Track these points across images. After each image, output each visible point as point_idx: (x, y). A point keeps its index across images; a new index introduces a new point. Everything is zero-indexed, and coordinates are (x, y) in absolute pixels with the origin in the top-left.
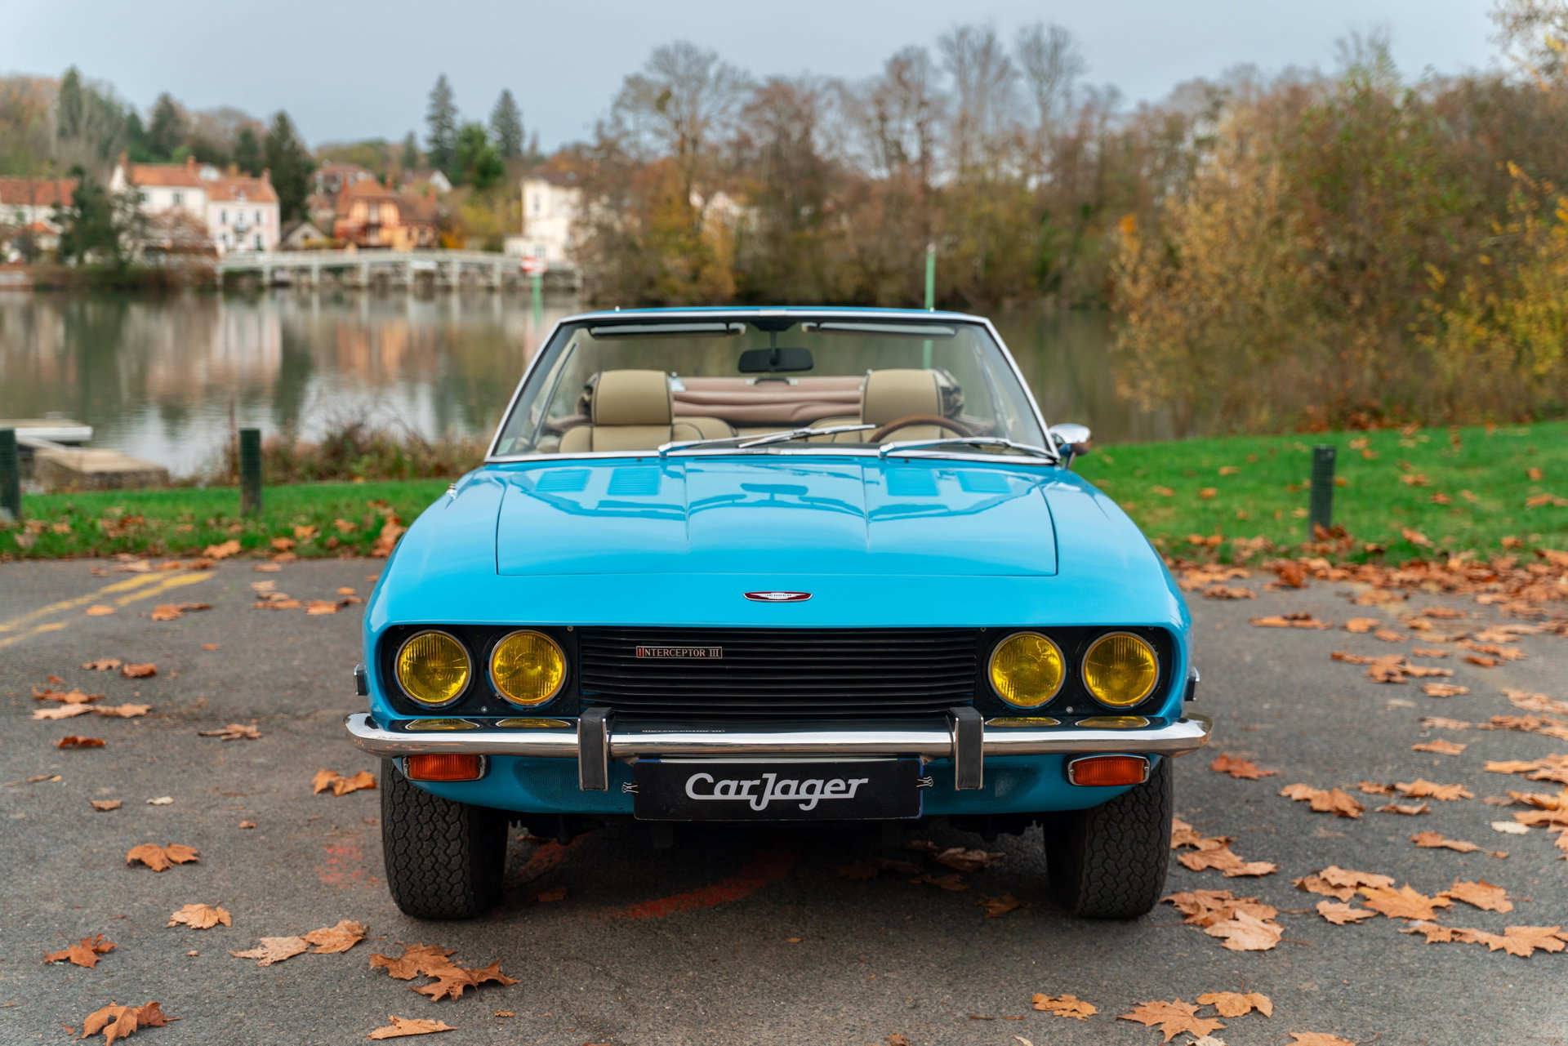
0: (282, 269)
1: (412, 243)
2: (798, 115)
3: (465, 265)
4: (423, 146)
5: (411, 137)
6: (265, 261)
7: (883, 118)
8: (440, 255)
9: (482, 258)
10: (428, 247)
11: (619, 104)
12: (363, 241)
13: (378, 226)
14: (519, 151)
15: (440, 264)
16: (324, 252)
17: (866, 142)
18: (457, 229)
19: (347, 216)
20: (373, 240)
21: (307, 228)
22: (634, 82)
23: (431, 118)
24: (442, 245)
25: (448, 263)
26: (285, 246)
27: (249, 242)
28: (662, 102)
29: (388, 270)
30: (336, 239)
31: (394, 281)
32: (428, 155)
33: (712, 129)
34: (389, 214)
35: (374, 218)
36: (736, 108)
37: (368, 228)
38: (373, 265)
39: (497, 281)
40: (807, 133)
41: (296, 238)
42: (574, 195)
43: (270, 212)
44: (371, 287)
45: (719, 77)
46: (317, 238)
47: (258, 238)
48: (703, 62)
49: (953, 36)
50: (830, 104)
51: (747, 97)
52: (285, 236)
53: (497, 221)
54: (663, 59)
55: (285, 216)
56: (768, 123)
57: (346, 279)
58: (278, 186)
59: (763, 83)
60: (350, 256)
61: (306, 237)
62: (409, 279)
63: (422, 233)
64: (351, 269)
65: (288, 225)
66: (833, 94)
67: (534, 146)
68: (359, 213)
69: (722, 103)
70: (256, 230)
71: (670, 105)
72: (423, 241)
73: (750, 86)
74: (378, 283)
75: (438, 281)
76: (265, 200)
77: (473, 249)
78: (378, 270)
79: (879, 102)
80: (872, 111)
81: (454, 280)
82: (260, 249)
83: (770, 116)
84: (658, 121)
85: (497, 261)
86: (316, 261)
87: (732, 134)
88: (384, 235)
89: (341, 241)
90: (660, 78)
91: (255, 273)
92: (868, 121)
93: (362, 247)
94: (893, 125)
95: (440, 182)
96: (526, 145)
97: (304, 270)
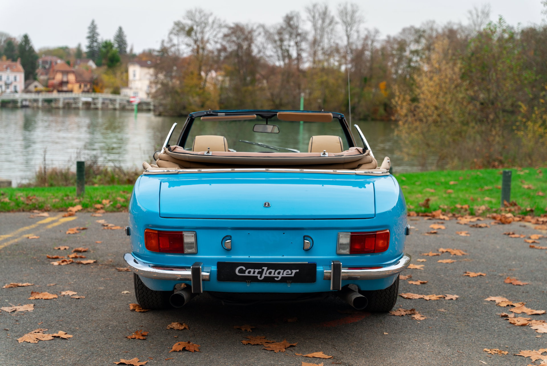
0: (26, 100)
1: (81, 90)
2: (246, 39)
3: (104, 99)
4: (85, 49)
5: (79, 45)
6: (18, 96)
7: (281, 40)
8: (93, 95)
9: (111, 96)
10: (88, 92)
11: (171, 33)
12: (60, 89)
13: (67, 83)
14: (126, 52)
15: (94, 99)
16: (44, 93)
17: (274, 50)
18: (100, 84)
19: (54, 78)
20: (65, 88)
21: (36, 83)
22: (177, 24)
23: (89, 37)
24: (94, 91)
25: (97, 98)
26: (26, 90)
27: (12, 88)
28: (189, 32)
29: (72, 101)
30: (49, 88)
31: (74, 106)
32: (86, 53)
33: (210, 44)
34: (72, 78)
35: (65, 79)
36: (220, 35)
37: (63, 83)
38: (65, 99)
39: (117, 106)
40: (250, 46)
41: (32, 87)
42: (152, 71)
43: (21, 77)
44: (64, 108)
45: (213, 22)
46: (40, 87)
47: (15, 87)
48: (207, 16)
49: (311, 7)
50: (260, 34)
51: (225, 31)
52: (27, 86)
53: (118, 82)
54: (190, 15)
55: (27, 78)
56: (234, 41)
57: (53, 105)
58: (24, 65)
59: (232, 25)
60: (55, 95)
61: (36, 87)
62: (80, 105)
63: (86, 86)
64: (56, 100)
65: (28, 82)
66: (261, 30)
67: (131, 50)
68: (59, 77)
69: (215, 33)
70: (14, 84)
71: (193, 34)
72: (86, 89)
73: (226, 26)
74: (67, 106)
75: (92, 106)
76: (19, 71)
77: (107, 93)
78: (66, 101)
79: (280, 34)
80: (277, 38)
81: (99, 106)
82: (16, 92)
83: (234, 39)
84: (188, 40)
85: (117, 97)
86: (41, 97)
87: (219, 46)
88: (70, 86)
89: (51, 89)
90: (189, 23)
91: (15, 102)
92: (275, 41)
93: (59, 91)
94: (286, 43)
95: (92, 64)
96: (128, 50)
97: (36, 101)
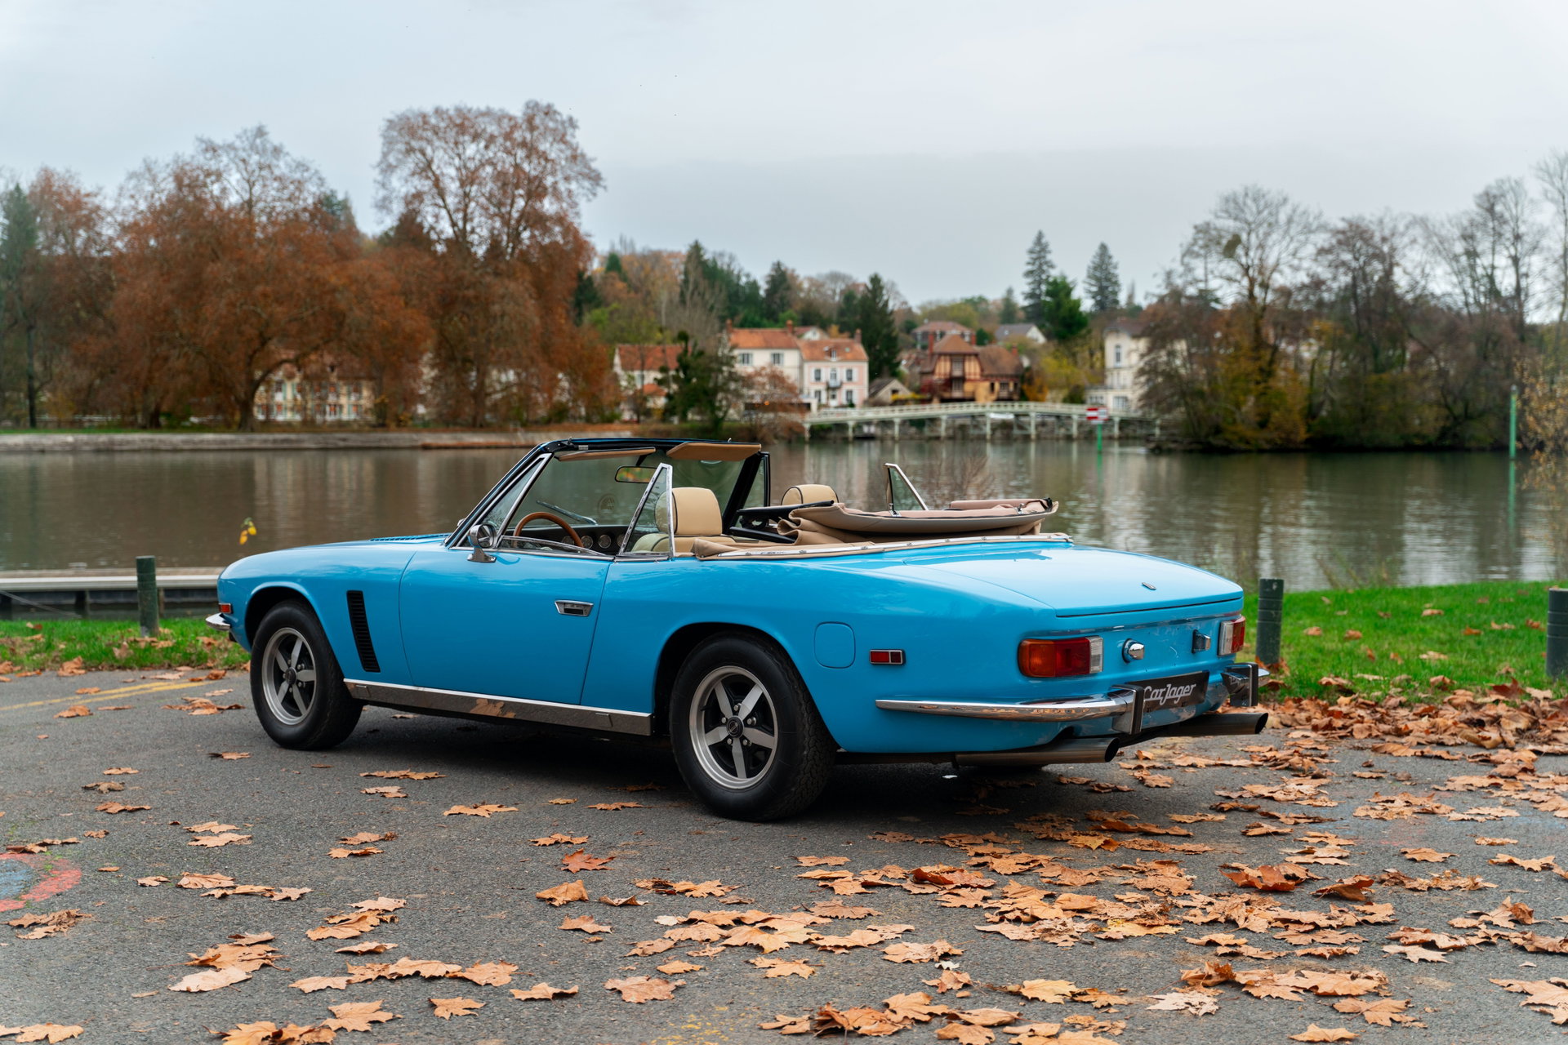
0: (869, 423)
1: (994, 397)
2: (1379, 256)
3: (1043, 415)
4: (1021, 301)
5: (1010, 291)
6: (852, 416)
7: (1472, 254)
8: (1017, 407)
9: (1060, 408)
10: (1010, 399)
11: (1189, 252)
12: (947, 395)
13: (962, 380)
14: (1116, 302)
15: (1017, 415)
16: (913, 407)
17: (1455, 279)
18: (1037, 381)
19: (932, 373)
20: (957, 394)
21: (895, 384)
22: (1203, 230)
23: (1029, 274)
24: (1024, 397)
25: (1026, 415)
26: (873, 402)
27: (842, 398)
28: (1230, 248)
29: (968, 421)
30: (927, 393)
31: (973, 432)
32: (1024, 308)
33: (1281, 272)
34: (972, 368)
35: (957, 373)
36: (1310, 250)
37: (952, 382)
38: (954, 417)
39: (1074, 431)
40: (1388, 273)
41: (885, 394)
42: (1142, 344)
43: (861, 370)
44: (951, 438)
45: (1290, 221)
46: (904, 393)
47: (849, 393)
48: (1274, 208)
49: (1553, 165)
50: (1414, 241)
51: (1322, 239)
52: (874, 390)
53: (1081, 376)
54: (1233, 205)
55: (873, 375)
56: (1344, 263)
57: (927, 431)
58: (868, 345)
59: (1341, 225)
60: (935, 409)
61: (894, 392)
62: (988, 430)
63: (1004, 385)
64: (933, 420)
65: (878, 381)
66: (1417, 231)
67: (1131, 297)
68: (943, 368)
69: (1292, 247)
70: (846, 387)
71: (1240, 251)
72: (1004, 394)
73: (1323, 228)
74: (959, 435)
75: (1016, 432)
76: (856, 359)
77: (1054, 401)
78: (959, 422)
79: (1468, 237)
80: (1459, 247)
81: (1033, 431)
82: (852, 405)
83: (1347, 257)
84: (1230, 268)
85: (1076, 411)
86: (897, 414)
87: (1302, 278)
88: (968, 387)
89: (928, 396)
90: (1229, 225)
91: (841, 426)
92: (1456, 258)
93: (943, 401)
94: (1484, 261)
95: (1035, 335)
96: (1122, 298)
97: (886, 424)
